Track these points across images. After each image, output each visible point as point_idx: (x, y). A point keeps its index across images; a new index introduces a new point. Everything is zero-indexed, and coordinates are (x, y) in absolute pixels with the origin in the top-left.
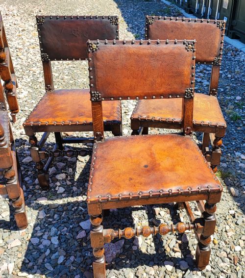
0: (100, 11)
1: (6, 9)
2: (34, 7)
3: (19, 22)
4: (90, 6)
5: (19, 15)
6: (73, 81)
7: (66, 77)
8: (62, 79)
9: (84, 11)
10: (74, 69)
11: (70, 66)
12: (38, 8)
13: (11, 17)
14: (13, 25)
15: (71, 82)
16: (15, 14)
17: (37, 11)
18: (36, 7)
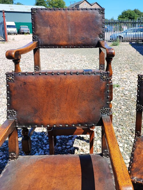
0: (133, 60)
1: (81, 57)
2: (95, 56)
3: (88, 65)
4: (127, 57)
5: (87, 60)
6: (128, 111)
7: (123, 107)
8: (120, 108)
9: (124, 60)
10: (127, 101)
11: (124, 98)
12: (97, 57)
13: (83, 62)
14: (85, 67)
15: (127, 111)
16: (86, 60)
17: (97, 59)
18: (96, 56)
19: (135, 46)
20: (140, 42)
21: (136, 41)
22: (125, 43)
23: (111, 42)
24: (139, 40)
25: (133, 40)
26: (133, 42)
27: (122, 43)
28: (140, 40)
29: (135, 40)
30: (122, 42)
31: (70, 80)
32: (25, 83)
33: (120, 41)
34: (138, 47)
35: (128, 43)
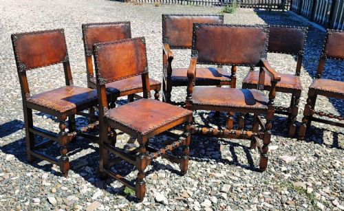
19: (264, 16)
20: (274, 8)
21: (267, 6)
22: (246, 9)
23: (220, 5)
24: (272, 4)
25: (262, 5)
26: (262, 8)
27: (241, 9)
28: (275, 5)
29: (265, 5)
30: (241, 7)
31: (240, 30)
32: (207, 31)
33: (237, 6)
34: (268, 17)
35: (252, 10)
